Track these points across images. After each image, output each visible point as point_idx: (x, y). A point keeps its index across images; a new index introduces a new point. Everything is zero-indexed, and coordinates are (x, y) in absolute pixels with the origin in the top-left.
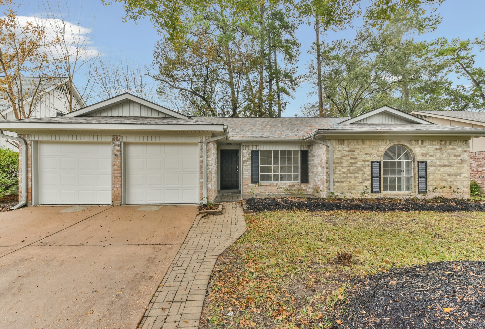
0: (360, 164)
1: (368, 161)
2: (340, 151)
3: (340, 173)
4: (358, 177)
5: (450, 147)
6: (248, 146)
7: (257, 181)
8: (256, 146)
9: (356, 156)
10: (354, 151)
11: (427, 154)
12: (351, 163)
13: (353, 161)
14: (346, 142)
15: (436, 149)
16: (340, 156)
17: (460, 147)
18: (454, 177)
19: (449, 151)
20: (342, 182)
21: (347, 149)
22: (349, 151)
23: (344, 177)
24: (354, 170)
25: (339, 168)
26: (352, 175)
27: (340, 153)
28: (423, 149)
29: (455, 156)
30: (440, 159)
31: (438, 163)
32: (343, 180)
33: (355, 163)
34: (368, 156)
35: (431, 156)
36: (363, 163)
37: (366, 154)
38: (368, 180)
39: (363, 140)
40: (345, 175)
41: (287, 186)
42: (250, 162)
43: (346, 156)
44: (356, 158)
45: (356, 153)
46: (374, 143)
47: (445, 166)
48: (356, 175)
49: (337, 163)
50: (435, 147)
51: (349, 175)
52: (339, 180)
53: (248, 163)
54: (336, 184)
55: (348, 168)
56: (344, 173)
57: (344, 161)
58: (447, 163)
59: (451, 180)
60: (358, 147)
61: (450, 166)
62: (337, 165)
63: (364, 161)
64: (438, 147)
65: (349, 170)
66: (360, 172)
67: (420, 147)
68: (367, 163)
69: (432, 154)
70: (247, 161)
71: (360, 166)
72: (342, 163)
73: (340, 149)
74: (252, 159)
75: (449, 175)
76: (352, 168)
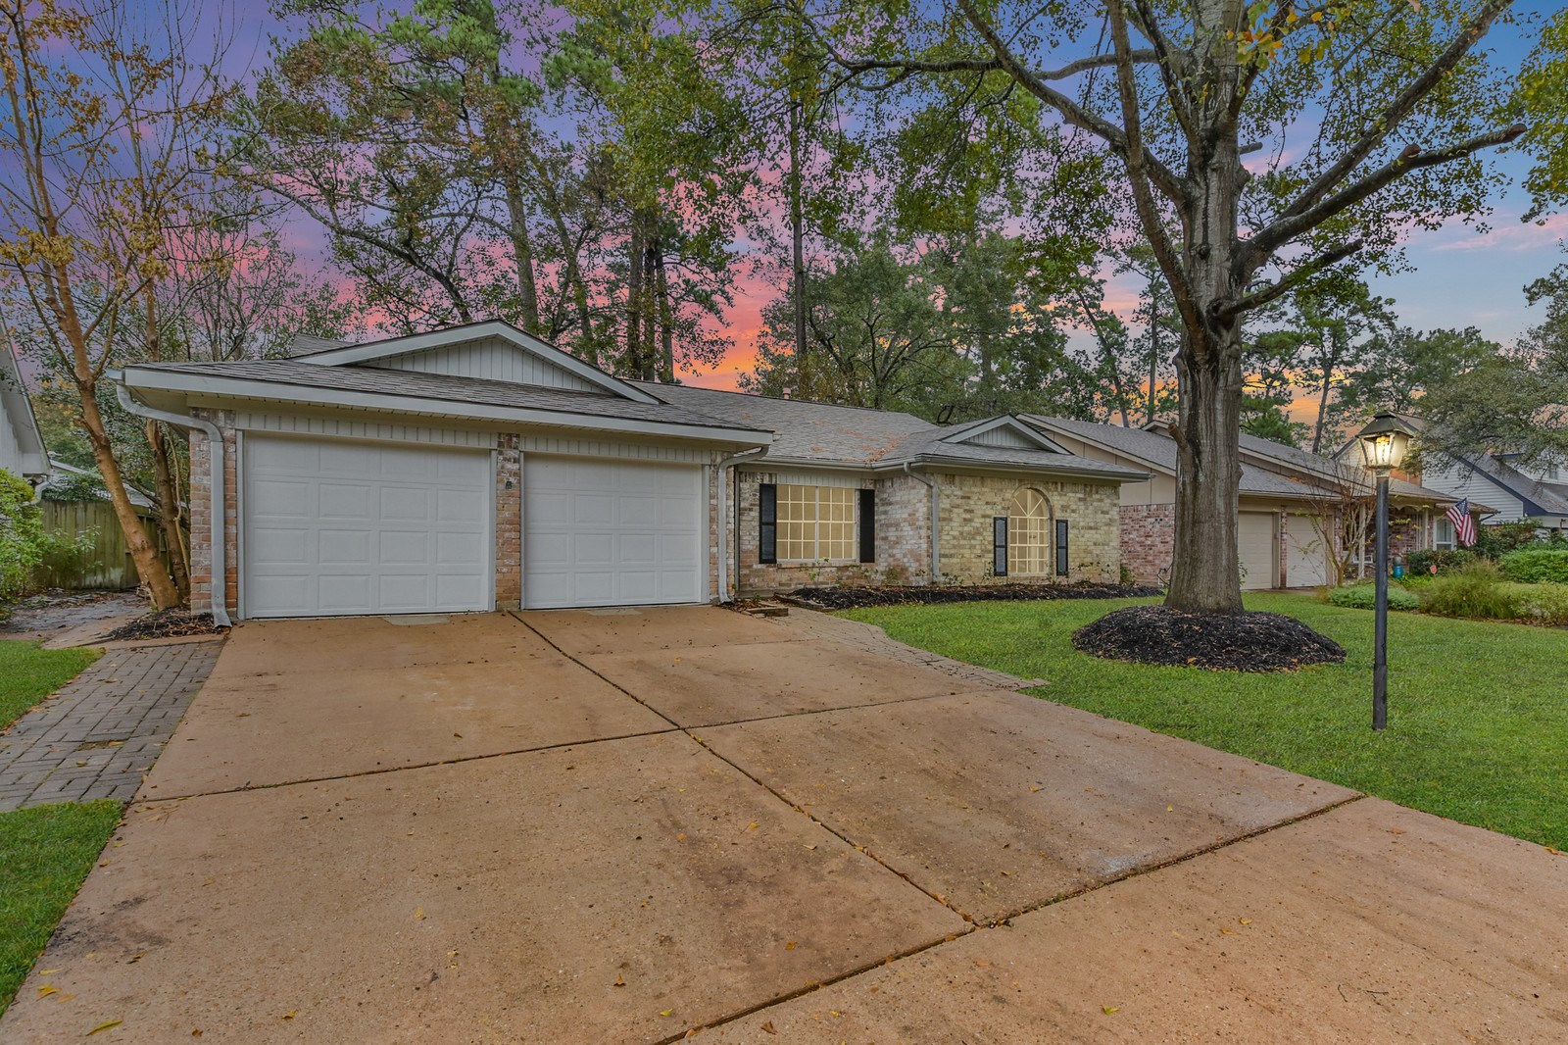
0: (977, 522)
1: (989, 516)
2: (948, 496)
3: (948, 538)
4: (974, 547)
5: (1097, 496)
6: (753, 475)
7: (772, 557)
8: (770, 475)
9: (972, 507)
10: (969, 498)
11: (1068, 507)
12: (965, 519)
13: (968, 516)
14: (957, 479)
15: (1080, 499)
16: (948, 506)
17: (1108, 497)
18: (1101, 547)
19: (1095, 504)
20: (952, 556)
21: (959, 493)
22: (963, 498)
23: (954, 547)
24: (969, 533)
25: (947, 528)
26: (965, 542)
27: (948, 501)
28: (1064, 498)
29: (1103, 512)
30: (1085, 516)
31: (1082, 524)
32: (953, 551)
33: (971, 520)
34: (989, 507)
35: (1073, 511)
36: (982, 520)
37: (987, 503)
38: (990, 552)
39: (982, 478)
40: (955, 542)
41: (834, 569)
42: (755, 514)
43: (958, 506)
44: (971, 511)
45: (972, 502)
46: (998, 485)
47: (1091, 528)
48: (973, 542)
49: (944, 519)
50: (1078, 495)
51: (962, 542)
52: (947, 552)
53: (753, 514)
54: (943, 560)
55: (960, 529)
56: (954, 538)
57: (955, 515)
58: (1092, 524)
59: (1098, 552)
60: (976, 490)
61: (1096, 528)
62: (944, 523)
63: (984, 516)
64: (1081, 496)
65: (961, 533)
66: (978, 538)
67: (1060, 495)
68: (988, 520)
69: (1074, 507)
70: (751, 510)
71: (979, 525)
72: (951, 520)
73: (948, 492)
74: (761, 506)
75: (1095, 544)
76: (966, 529)
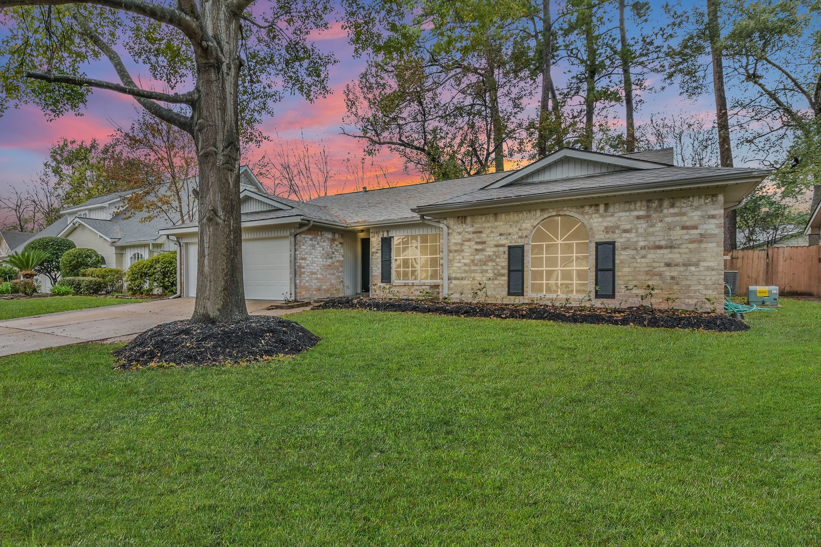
0: (489, 251)
1: (503, 246)
2: (460, 234)
3: (459, 265)
4: (487, 271)
5: (672, 211)
7: (388, 279)
8: (388, 232)
9: (484, 240)
10: (481, 232)
11: (618, 227)
12: (476, 250)
13: (479, 247)
14: (469, 220)
15: (638, 218)
16: (460, 241)
17: (697, 208)
18: (682, 269)
19: (669, 219)
20: (462, 279)
21: (471, 229)
22: (474, 233)
23: (466, 272)
24: (480, 261)
25: (458, 257)
26: (477, 268)
27: (460, 237)
28: (609, 219)
29: (683, 228)
30: (647, 234)
31: (642, 244)
32: (463, 275)
33: (482, 250)
34: (503, 237)
35: (626, 231)
36: (495, 249)
37: (501, 235)
38: (503, 275)
39: (496, 214)
40: (466, 268)
43: (470, 240)
44: (484, 243)
45: (484, 235)
46: (514, 217)
47: (660, 247)
48: (484, 267)
49: (456, 251)
50: (636, 213)
51: (473, 268)
52: (459, 275)
53: (378, 255)
54: (454, 282)
55: (472, 257)
56: (465, 265)
57: (466, 247)
58: (663, 243)
59: (674, 274)
60: (488, 225)
61: (671, 247)
62: (456, 254)
63: (497, 246)
64: (641, 213)
65: (473, 261)
66: (490, 264)
67: (601, 216)
68: (501, 249)
69: (629, 227)
70: (377, 253)
71: (491, 254)
72: (463, 251)
73: (460, 230)
74: (382, 249)
75: (668, 265)
76: (477, 257)
